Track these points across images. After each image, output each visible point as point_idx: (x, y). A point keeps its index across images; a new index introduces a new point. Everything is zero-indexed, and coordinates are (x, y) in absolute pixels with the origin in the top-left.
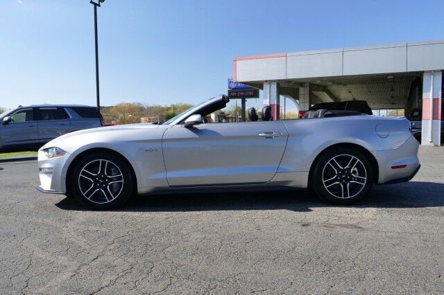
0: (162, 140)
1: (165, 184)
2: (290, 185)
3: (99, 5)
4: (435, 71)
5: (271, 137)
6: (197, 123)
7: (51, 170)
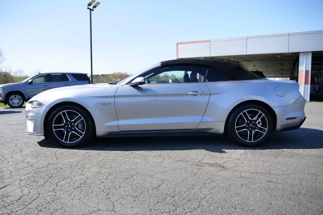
0: (114, 97)
1: (117, 130)
2: (211, 131)
3: (93, 10)
4: (307, 52)
5: (197, 95)
6: (141, 83)
7: (33, 118)
